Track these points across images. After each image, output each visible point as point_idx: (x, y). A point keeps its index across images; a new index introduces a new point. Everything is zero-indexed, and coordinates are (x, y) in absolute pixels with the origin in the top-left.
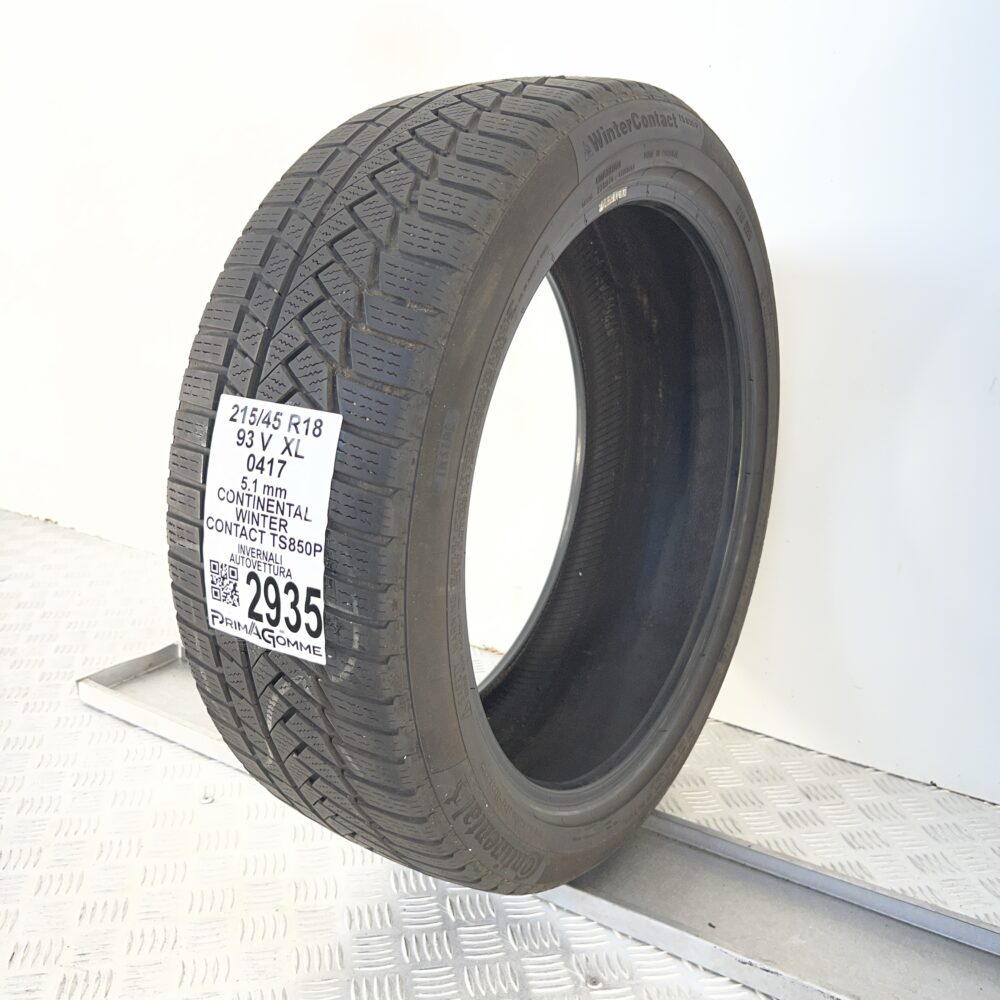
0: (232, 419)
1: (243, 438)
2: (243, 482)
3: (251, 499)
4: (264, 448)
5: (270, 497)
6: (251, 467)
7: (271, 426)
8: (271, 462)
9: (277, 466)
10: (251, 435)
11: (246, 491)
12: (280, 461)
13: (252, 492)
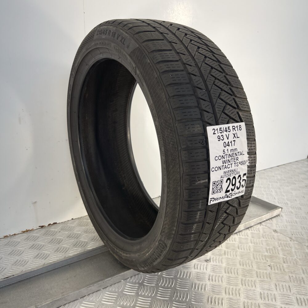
0: (214, 134)
1: (220, 138)
2: (224, 151)
3: (227, 156)
4: (228, 139)
5: (233, 152)
6: (225, 146)
7: (228, 132)
8: (231, 142)
9: (233, 142)
10: (222, 136)
11: (225, 154)
12: (233, 141)
13: (227, 153)
